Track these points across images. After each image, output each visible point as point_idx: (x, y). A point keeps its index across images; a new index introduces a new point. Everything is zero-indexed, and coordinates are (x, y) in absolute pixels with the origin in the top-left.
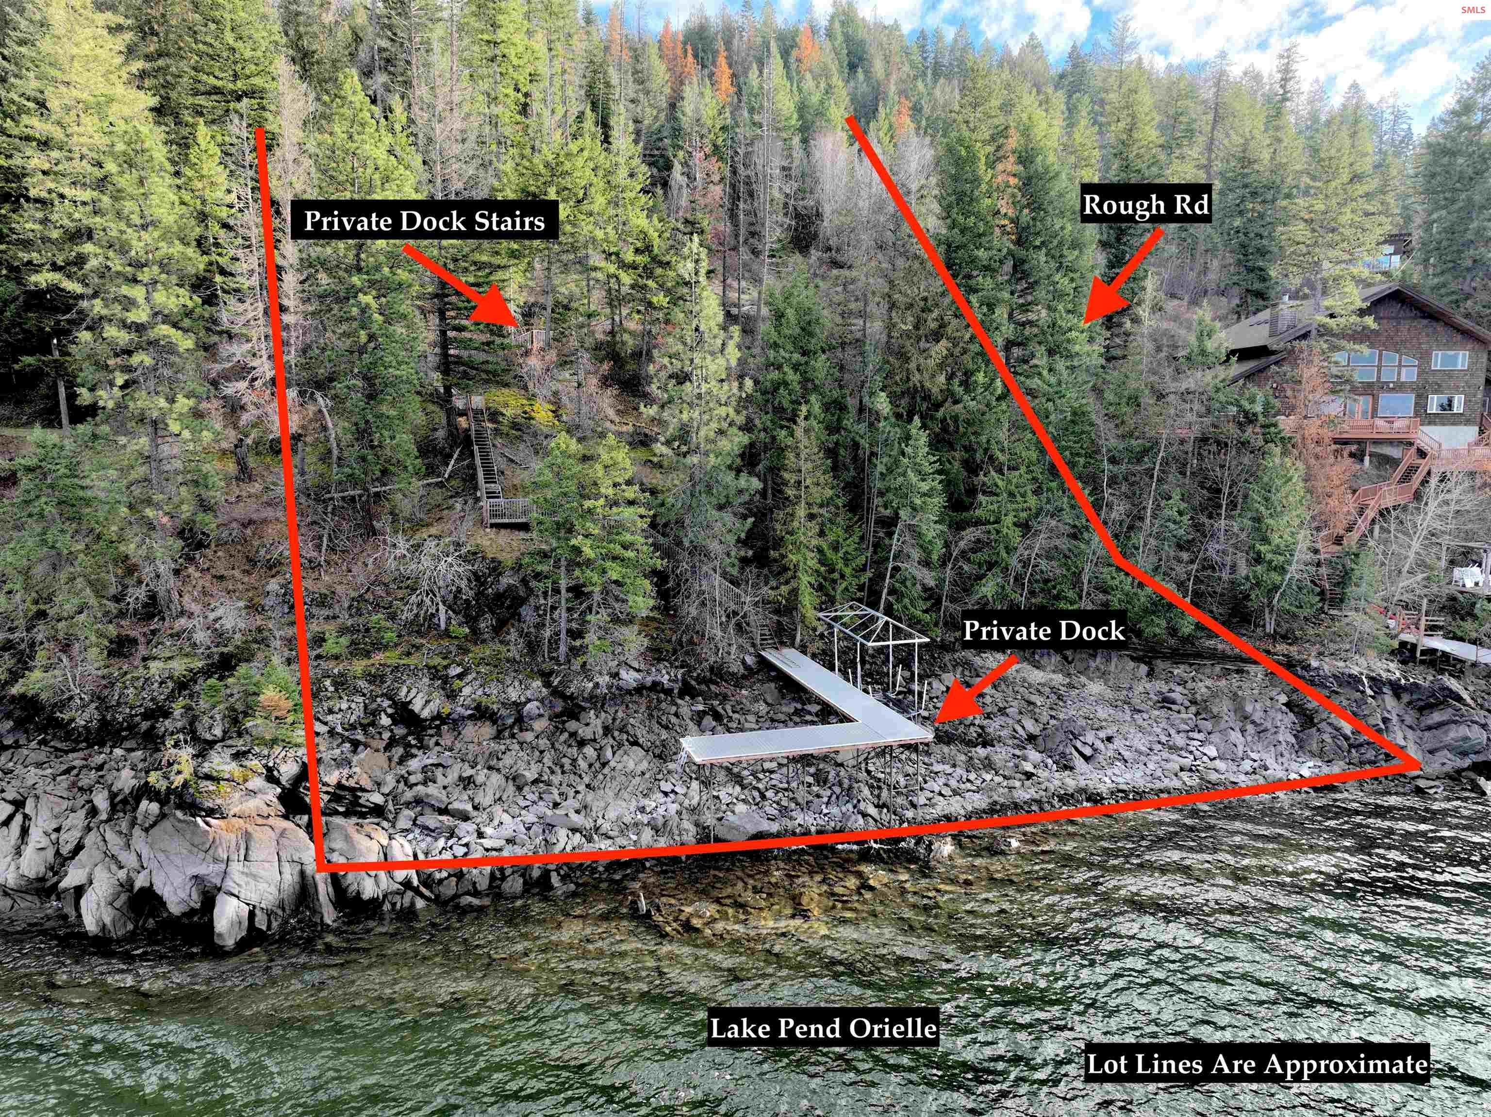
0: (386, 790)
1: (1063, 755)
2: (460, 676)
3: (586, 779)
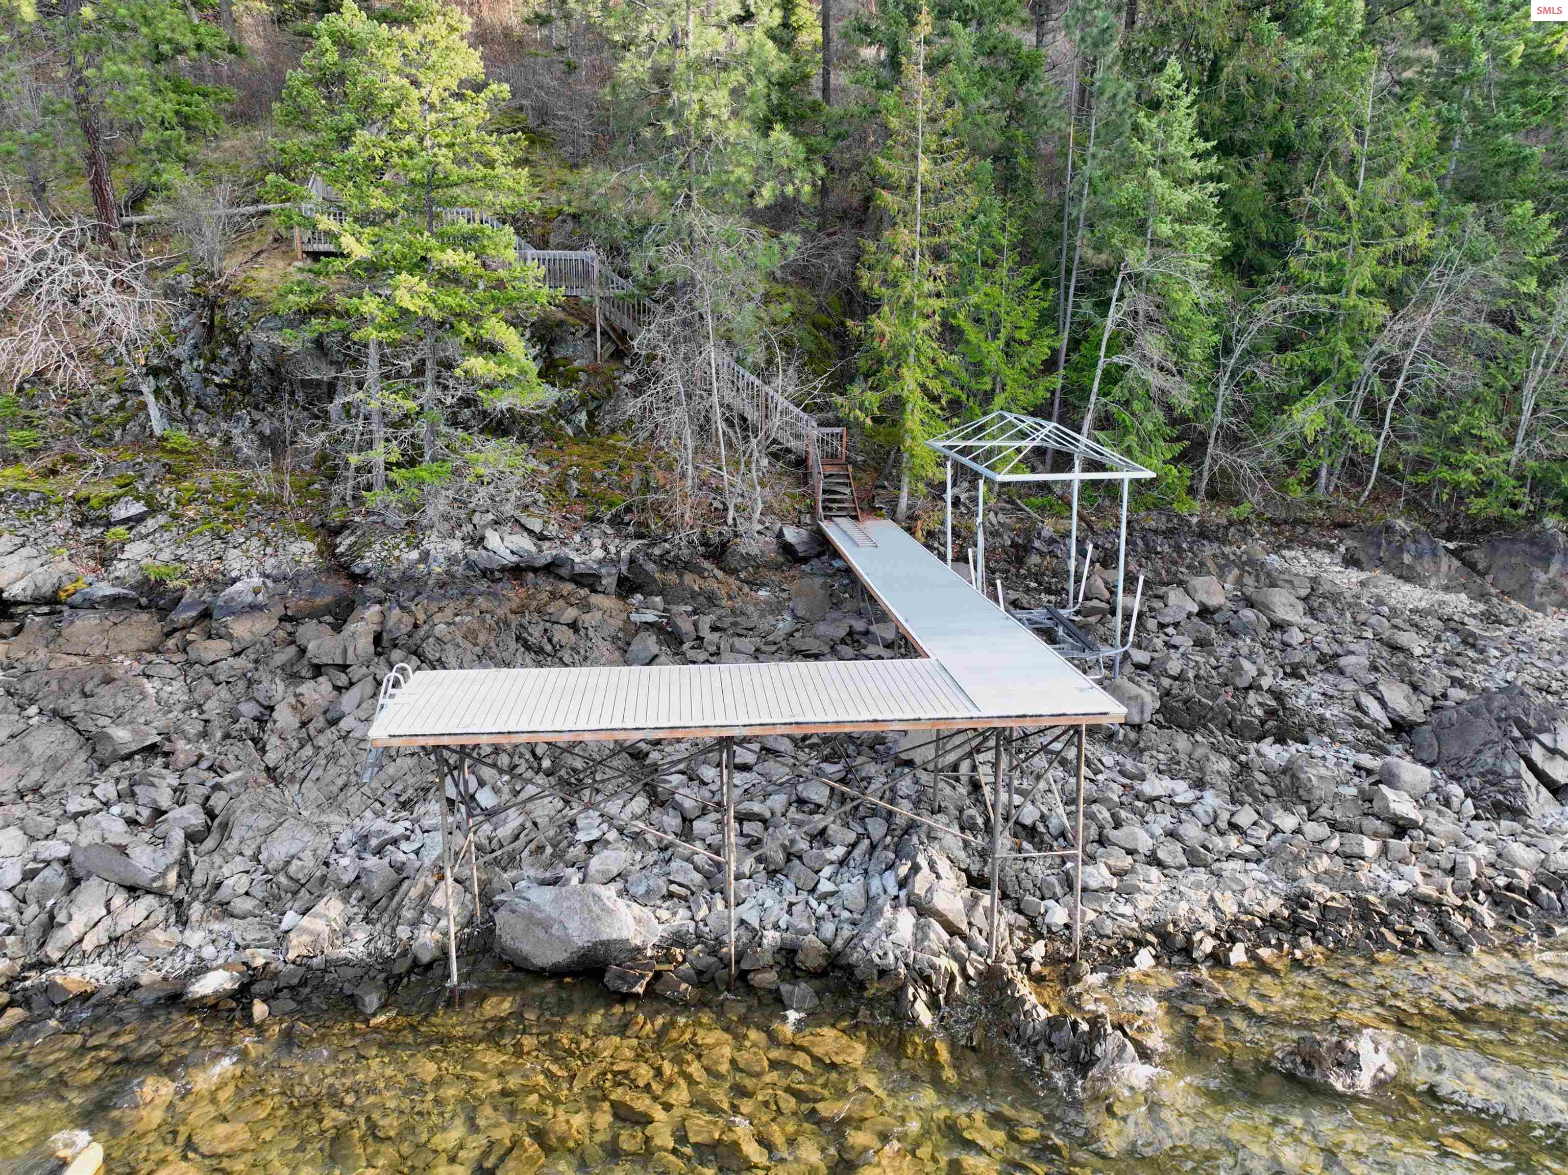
1: (1494, 777)
2: (134, 521)
3: (272, 758)
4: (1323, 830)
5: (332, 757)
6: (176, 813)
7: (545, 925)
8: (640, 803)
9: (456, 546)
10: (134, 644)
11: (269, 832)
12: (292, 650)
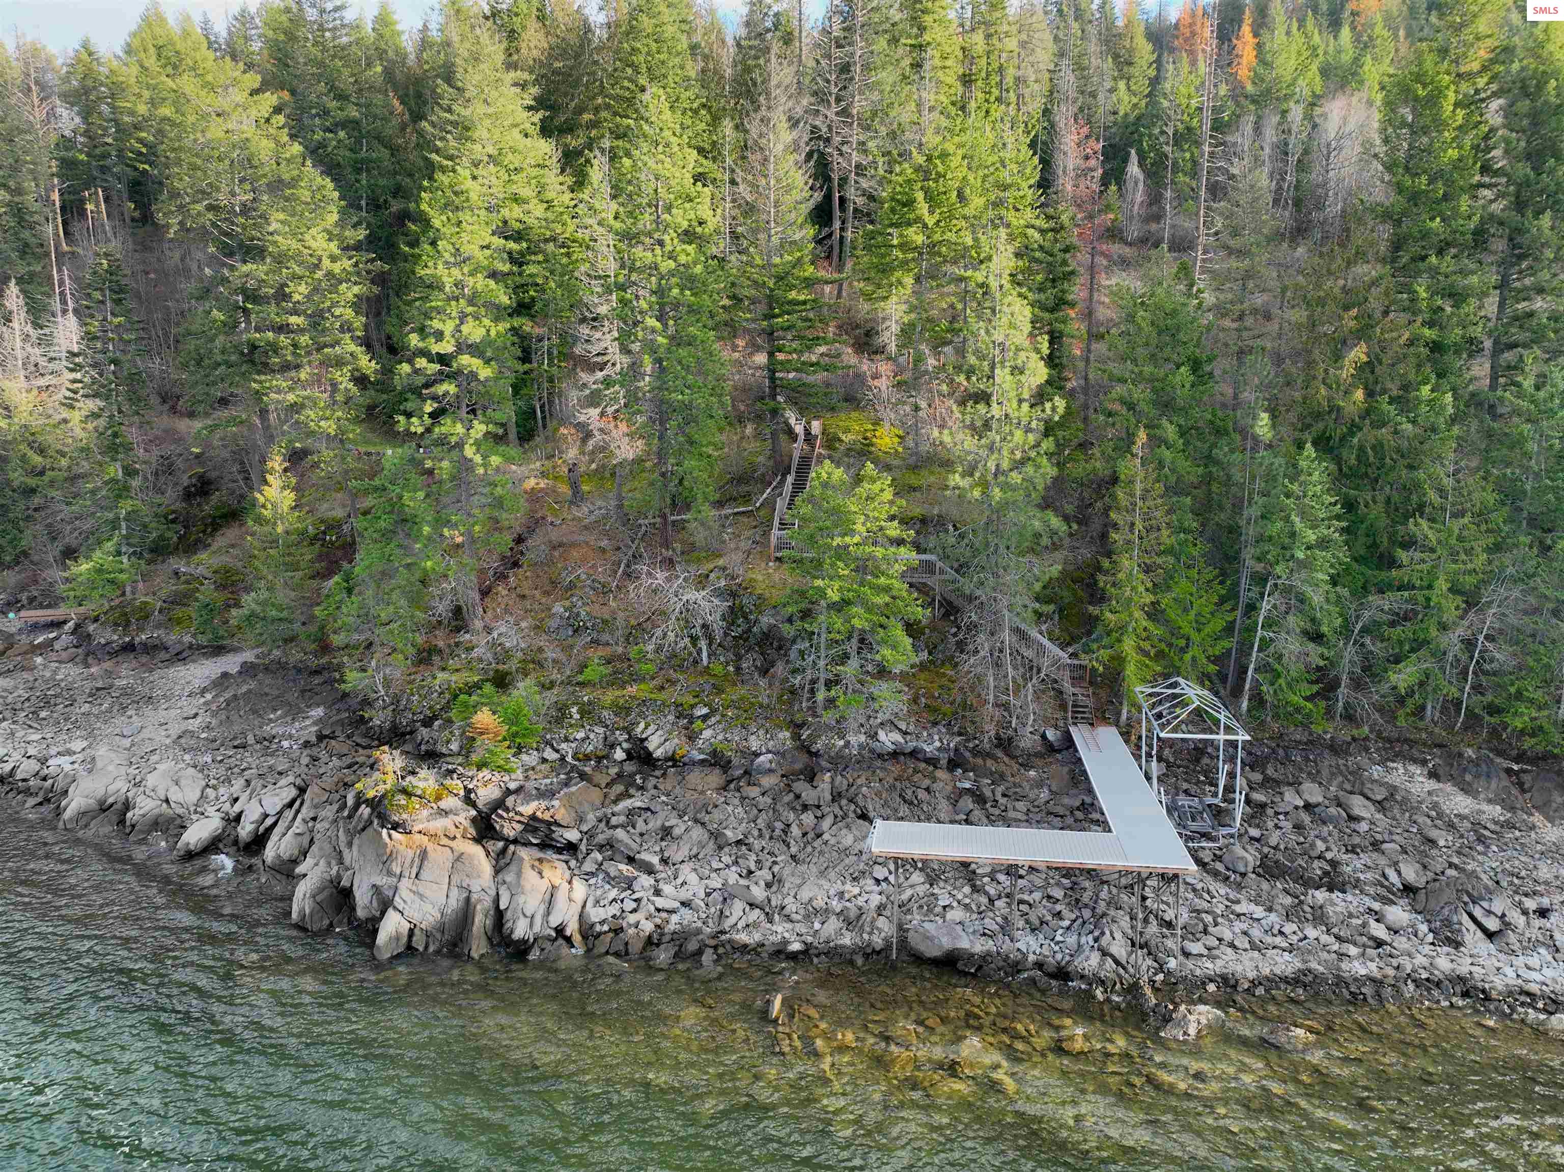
0: (585, 828)
3: (794, 850)
4: (1331, 939)
5: (821, 853)
6: (758, 873)
7: (931, 939)
8: (967, 889)
9: (862, 738)
10: (714, 785)
11: (799, 886)
12: (791, 795)
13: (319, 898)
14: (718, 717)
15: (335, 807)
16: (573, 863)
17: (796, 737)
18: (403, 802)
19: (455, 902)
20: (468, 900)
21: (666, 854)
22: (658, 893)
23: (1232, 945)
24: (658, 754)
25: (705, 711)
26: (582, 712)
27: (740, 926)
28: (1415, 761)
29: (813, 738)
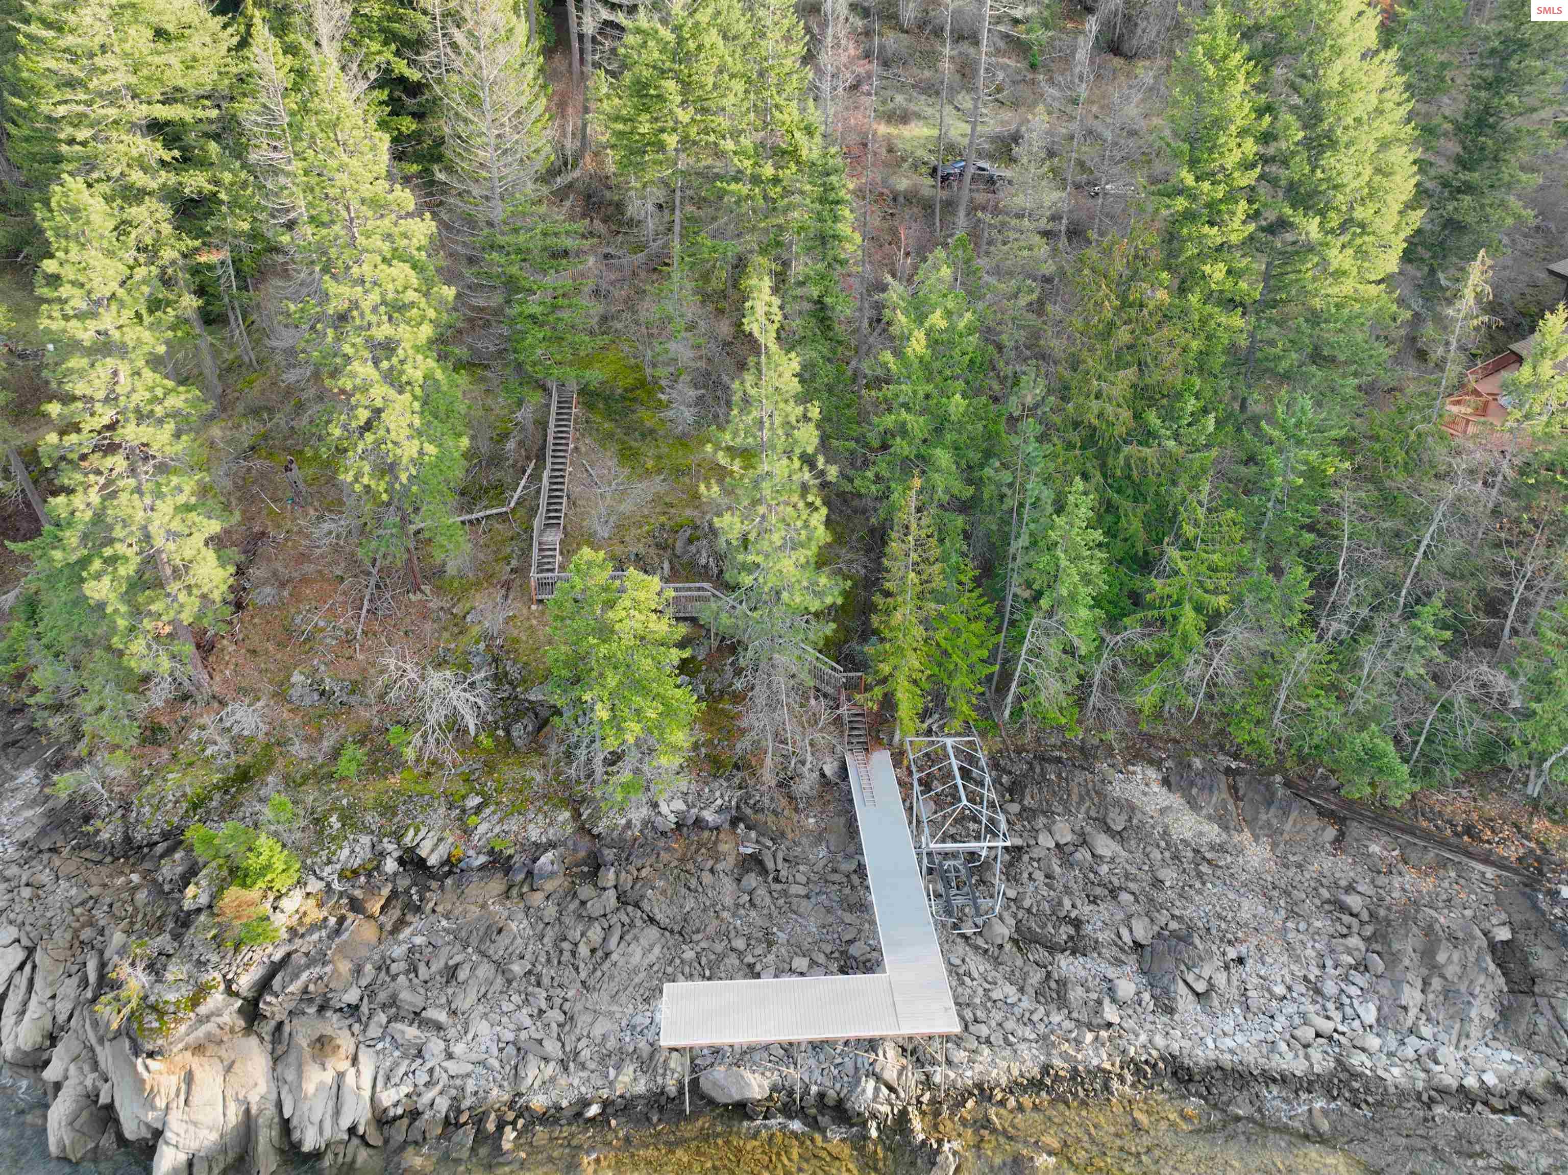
0: (364, 982)
2: (478, 809)
4: (1071, 1026)
5: (611, 976)
6: (550, 1012)
7: (720, 1086)
9: (644, 812)
10: (495, 893)
13: (77, 1125)
14: (492, 808)
15: (75, 980)
16: (357, 1028)
17: (577, 815)
18: (156, 1025)
19: (234, 1116)
20: (248, 1111)
21: (453, 1006)
22: (450, 1056)
23: (988, 1042)
24: (433, 861)
25: (478, 800)
26: (343, 819)
27: (536, 1086)
28: (1151, 762)
29: (595, 817)
